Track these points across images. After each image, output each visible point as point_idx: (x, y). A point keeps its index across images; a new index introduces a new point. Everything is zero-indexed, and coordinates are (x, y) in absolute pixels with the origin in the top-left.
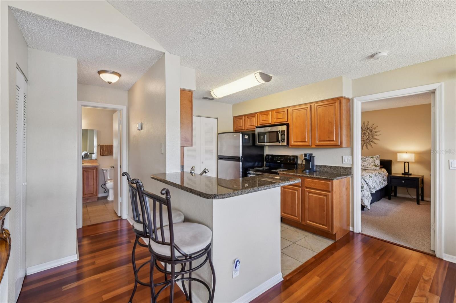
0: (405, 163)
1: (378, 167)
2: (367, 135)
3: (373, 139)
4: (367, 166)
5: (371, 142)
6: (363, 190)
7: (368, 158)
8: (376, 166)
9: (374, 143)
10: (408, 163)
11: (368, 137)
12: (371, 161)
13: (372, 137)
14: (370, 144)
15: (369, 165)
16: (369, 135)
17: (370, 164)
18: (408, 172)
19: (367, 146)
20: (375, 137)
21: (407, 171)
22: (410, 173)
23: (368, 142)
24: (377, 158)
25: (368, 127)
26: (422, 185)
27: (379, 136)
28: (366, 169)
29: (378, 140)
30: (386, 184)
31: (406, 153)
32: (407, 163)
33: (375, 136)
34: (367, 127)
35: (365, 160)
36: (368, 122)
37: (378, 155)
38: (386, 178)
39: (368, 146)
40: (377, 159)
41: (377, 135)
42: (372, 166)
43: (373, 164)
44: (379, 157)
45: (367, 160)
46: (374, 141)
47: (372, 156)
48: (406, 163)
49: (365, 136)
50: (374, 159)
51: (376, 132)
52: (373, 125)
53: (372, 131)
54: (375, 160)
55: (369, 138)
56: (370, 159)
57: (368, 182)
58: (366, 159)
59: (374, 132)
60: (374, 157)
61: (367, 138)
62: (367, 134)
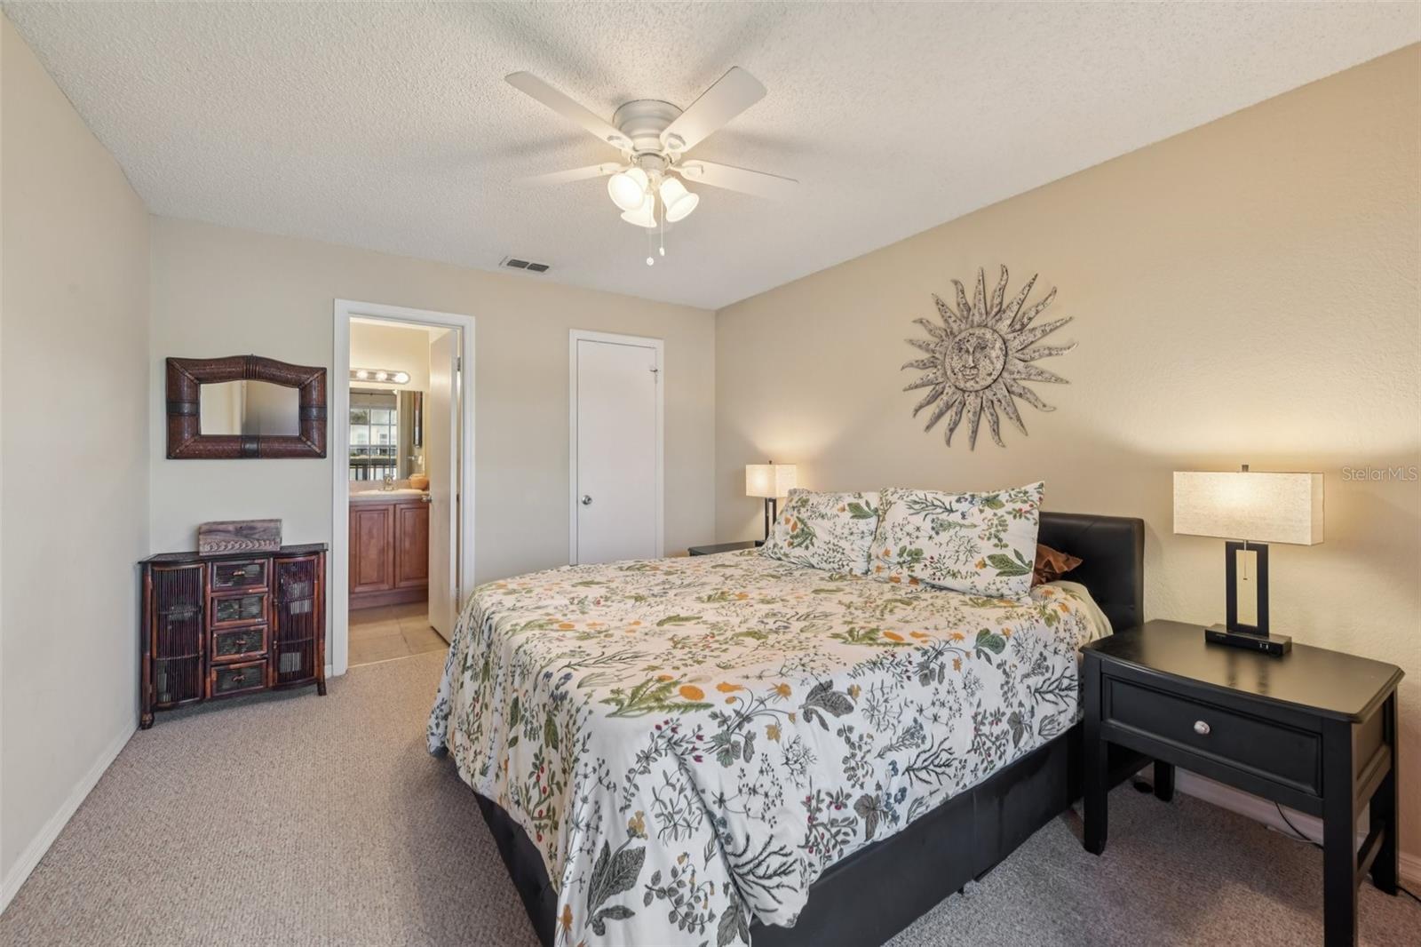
0: (1232, 549)
1: (1020, 572)
2: (994, 354)
3: (1028, 378)
4: (950, 564)
5: (1020, 395)
6: (625, 913)
7: (964, 506)
8: (1005, 567)
9: (1036, 403)
10: (1262, 552)
11: (999, 366)
12: (977, 531)
13: (1021, 365)
15: (962, 558)
16: (1006, 355)
17: (971, 550)
18: (1254, 623)
19: (997, 422)
20: (1040, 364)
21: (1247, 615)
22: (1276, 632)
23: (999, 401)
24: (1018, 505)
25: (1004, 306)
26: (1384, 749)
27: (1065, 352)
28: (942, 583)
29: (1058, 380)
30: (1065, 722)
31: (1245, 468)
32: (1251, 547)
33: (1041, 357)
34: (997, 301)
35: (944, 516)
36: (1005, 271)
37: (1031, 488)
38: (1073, 670)
39: (1006, 425)
40: (1018, 514)
41: (1051, 351)
42: (985, 565)
43: (987, 549)
44: (1036, 497)
45: (955, 517)
46: (1036, 387)
47: (992, 494)
48: (1239, 552)
49: (984, 363)
50: (1000, 512)
51: (1044, 333)
52: (1030, 286)
53: (1023, 326)
54: (1003, 523)
55: (1005, 374)
56: (975, 510)
57: (721, 801)
58: (951, 511)
59: (1034, 329)
60: (1003, 497)
61: (996, 374)
62: (993, 348)
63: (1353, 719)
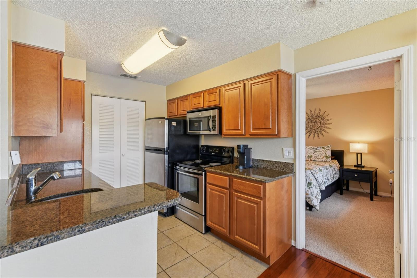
0: (357, 154)
1: (329, 158)
2: (318, 123)
3: (324, 128)
4: (318, 157)
5: (323, 131)
6: (312, 187)
7: (319, 149)
8: (327, 157)
9: (326, 132)
10: (361, 154)
11: (319, 125)
12: (322, 152)
13: (323, 126)
14: (322, 133)
15: (320, 156)
16: (320, 124)
17: (321, 155)
18: (360, 164)
19: (318, 135)
20: (327, 125)
21: (359, 163)
22: (363, 165)
23: (319, 131)
24: (328, 148)
25: (320, 115)
26: (375, 178)
27: (331, 124)
28: (317, 160)
29: (330, 128)
30: (338, 178)
31: (359, 143)
32: (360, 153)
33: (327, 124)
34: (318, 114)
35: (316, 150)
36: (320, 110)
37: (329, 146)
38: (338, 171)
39: (320, 135)
40: (328, 150)
41: (328, 124)
42: (324, 157)
43: (324, 155)
44: (330, 147)
45: (318, 150)
46: (326, 129)
47: (323, 147)
48: (358, 154)
49: (316, 125)
50: (325, 149)
51: (327, 121)
52: (325, 113)
53: (323, 119)
54: (326, 151)
55: (320, 127)
56: (321, 149)
57: (317, 178)
58: (317, 149)
59: (325, 120)
60: (325, 147)
61: (319, 127)
62: (318, 122)
63: (373, 171)
